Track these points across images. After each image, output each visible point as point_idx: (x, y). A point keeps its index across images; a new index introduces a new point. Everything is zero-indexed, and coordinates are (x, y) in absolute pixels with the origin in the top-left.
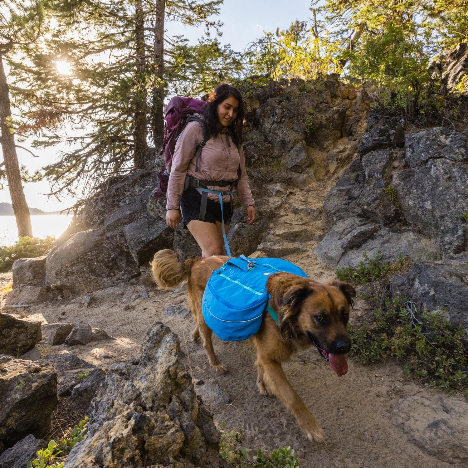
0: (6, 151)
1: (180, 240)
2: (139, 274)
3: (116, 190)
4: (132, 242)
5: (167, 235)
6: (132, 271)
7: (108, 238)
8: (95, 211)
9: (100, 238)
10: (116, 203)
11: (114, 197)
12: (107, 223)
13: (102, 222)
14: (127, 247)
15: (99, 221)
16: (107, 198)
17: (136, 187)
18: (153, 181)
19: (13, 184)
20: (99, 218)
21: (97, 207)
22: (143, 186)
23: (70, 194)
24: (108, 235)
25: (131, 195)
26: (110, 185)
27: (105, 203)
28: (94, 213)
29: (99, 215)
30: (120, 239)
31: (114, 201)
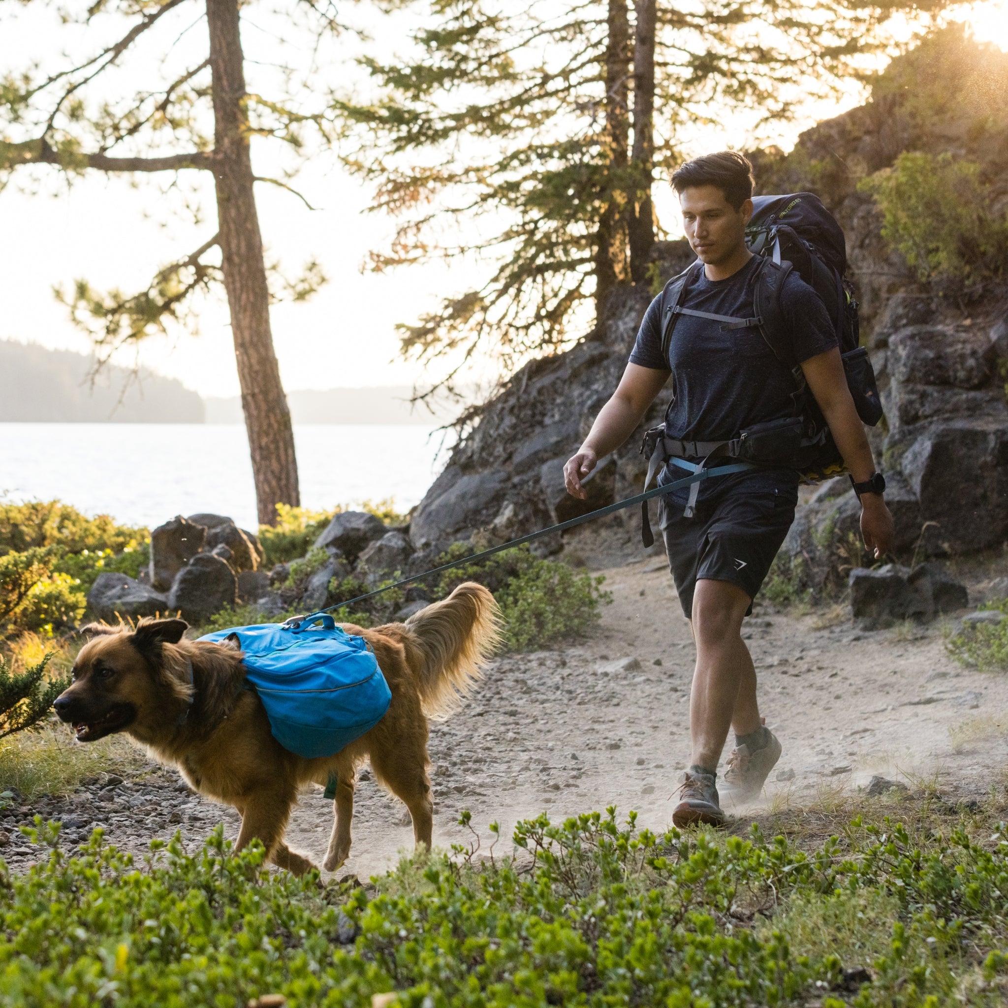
0: (228, 200)
1: (624, 489)
2: (561, 547)
3: (540, 392)
4: (549, 490)
5: (604, 479)
6: (550, 543)
7: (515, 486)
8: (499, 435)
9: (502, 485)
10: (538, 418)
11: (534, 406)
12: (517, 459)
13: (510, 457)
14: (544, 501)
15: (504, 456)
16: (522, 407)
17: (574, 386)
18: (606, 377)
19: (245, 322)
20: (505, 449)
21: (502, 426)
22: (587, 385)
23: (451, 396)
24: (516, 480)
25: (564, 404)
26: (530, 378)
27: (518, 417)
28: (495, 440)
29: (506, 443)
30: (534, 488)
31: (533, 415)
